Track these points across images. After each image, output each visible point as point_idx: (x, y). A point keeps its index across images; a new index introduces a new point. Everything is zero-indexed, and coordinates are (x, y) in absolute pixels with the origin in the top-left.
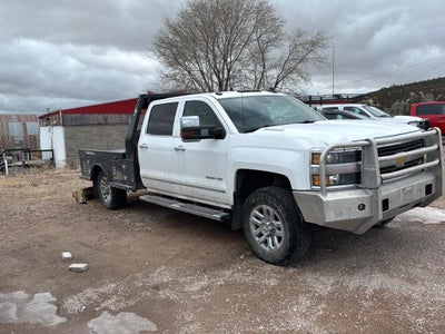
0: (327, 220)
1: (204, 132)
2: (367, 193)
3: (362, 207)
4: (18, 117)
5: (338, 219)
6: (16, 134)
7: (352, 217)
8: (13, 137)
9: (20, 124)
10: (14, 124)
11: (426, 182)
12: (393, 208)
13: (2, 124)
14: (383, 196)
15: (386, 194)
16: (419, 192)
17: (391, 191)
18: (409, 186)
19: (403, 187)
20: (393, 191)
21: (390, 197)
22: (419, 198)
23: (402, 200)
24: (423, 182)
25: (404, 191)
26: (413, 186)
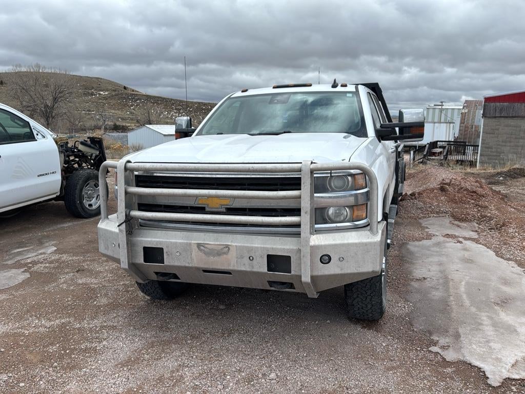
11: (267, 249)
12: (172, 264)
13: (468, 111)
14: (150, 242)
15: (158, 241)
16: (246, 260)
17: (171, 241)
18: (218, 243)
19: (202, 242)
20: (173, 241)
21: (167, 247)
22: (248, 270)
23: (196, 260)
24: (257, 248)
25: (202, 248)
26: (227, 246)
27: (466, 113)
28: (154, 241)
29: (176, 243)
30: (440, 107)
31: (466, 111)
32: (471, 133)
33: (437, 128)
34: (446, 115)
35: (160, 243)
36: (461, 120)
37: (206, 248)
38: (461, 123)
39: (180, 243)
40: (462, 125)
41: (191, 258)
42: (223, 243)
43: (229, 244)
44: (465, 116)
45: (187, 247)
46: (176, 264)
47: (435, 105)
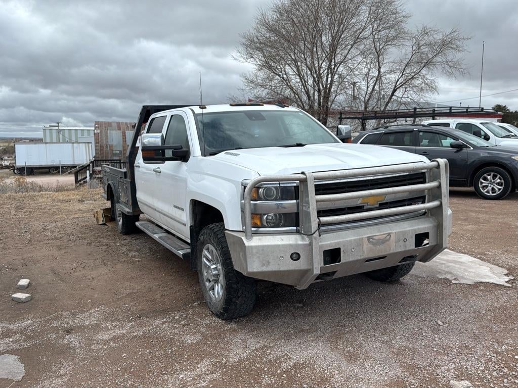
0: (250, 270)
1: (169, 153)
2: (303, 239)
3: (295, 257)
4: (119, 124)
5: (265, 269)
6: (115, 143)
7: (282, 269)
8: (111, 146)
9: (119, 133)
10: (114, 132)
11: (415, 230)
12: (347, 261)
13: (100, 131)
14: (330, 245)
15: (336, 243)
16: (402, 243)
17: (347, 239)
18: (383, 233)
19: (371, 235)
20: (348, 239)
21: (344, 246)
22: (403, 250)
23: (367, 252)
24: (409, 230)
25: (371, 240)
26: (389, 234)
27: (98, 133)
28: (333, 243)
29: (351, 241)
30: (57, 128)
31: (99, 131)
32: (107, 151)
33: (77, 148)
34: (64, 136)
35: (338, 243)
36: (95, 139)
37: (374, 239)
38: (96, 143)
39: (355, 240)
40: (97, 145)
41: (363, 251)
42: (385, 233)
43: (390, 232)
44: (98, 136)
45: (359, 243)
46: (351, 260)
47: (50, 126)
